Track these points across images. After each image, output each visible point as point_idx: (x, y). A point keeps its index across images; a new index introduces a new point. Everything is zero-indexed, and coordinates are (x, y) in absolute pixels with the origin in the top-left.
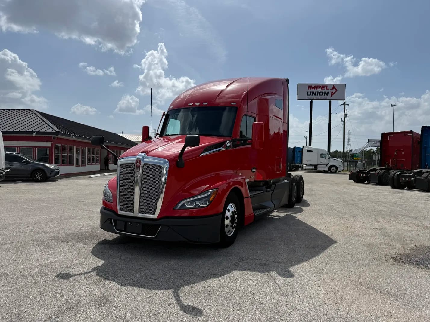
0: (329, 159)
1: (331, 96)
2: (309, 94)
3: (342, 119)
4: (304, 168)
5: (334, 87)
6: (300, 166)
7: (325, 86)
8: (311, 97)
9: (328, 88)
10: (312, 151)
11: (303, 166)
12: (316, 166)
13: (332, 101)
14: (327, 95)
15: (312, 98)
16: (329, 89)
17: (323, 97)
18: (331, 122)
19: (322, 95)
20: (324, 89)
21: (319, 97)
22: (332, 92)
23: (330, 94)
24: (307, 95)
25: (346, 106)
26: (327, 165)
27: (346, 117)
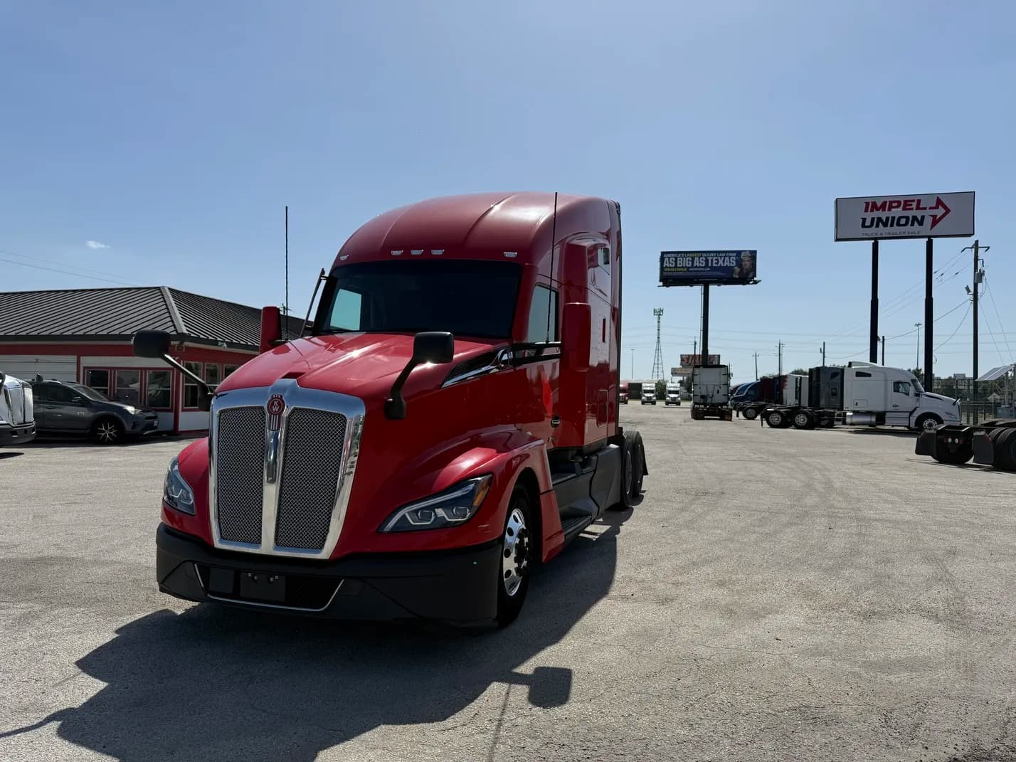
0: (917, 395)
1: (932, 227)
2: (868, 223)
3: (967, 289)
4: (848, 420)
5: (939, 203)
6: (839, 415)
7: (914, 201)
8: (873, 231)
9: (921, 206)
10: (869, 375)
11: (845, 414)
12: (881, 417)
13: (934, 239)
14: (921, 223)
15: (877, 234)
16: (925, 208)
17: (908, 229)
18: (933, 296)
19: (906, 224)
20: (912, 209)
21: (896, 230)
22: (934, 217)
23: (928, 221)
24: (863, 226)
25: (980, 251)
26: (911, 413)
27: (981, 282)
